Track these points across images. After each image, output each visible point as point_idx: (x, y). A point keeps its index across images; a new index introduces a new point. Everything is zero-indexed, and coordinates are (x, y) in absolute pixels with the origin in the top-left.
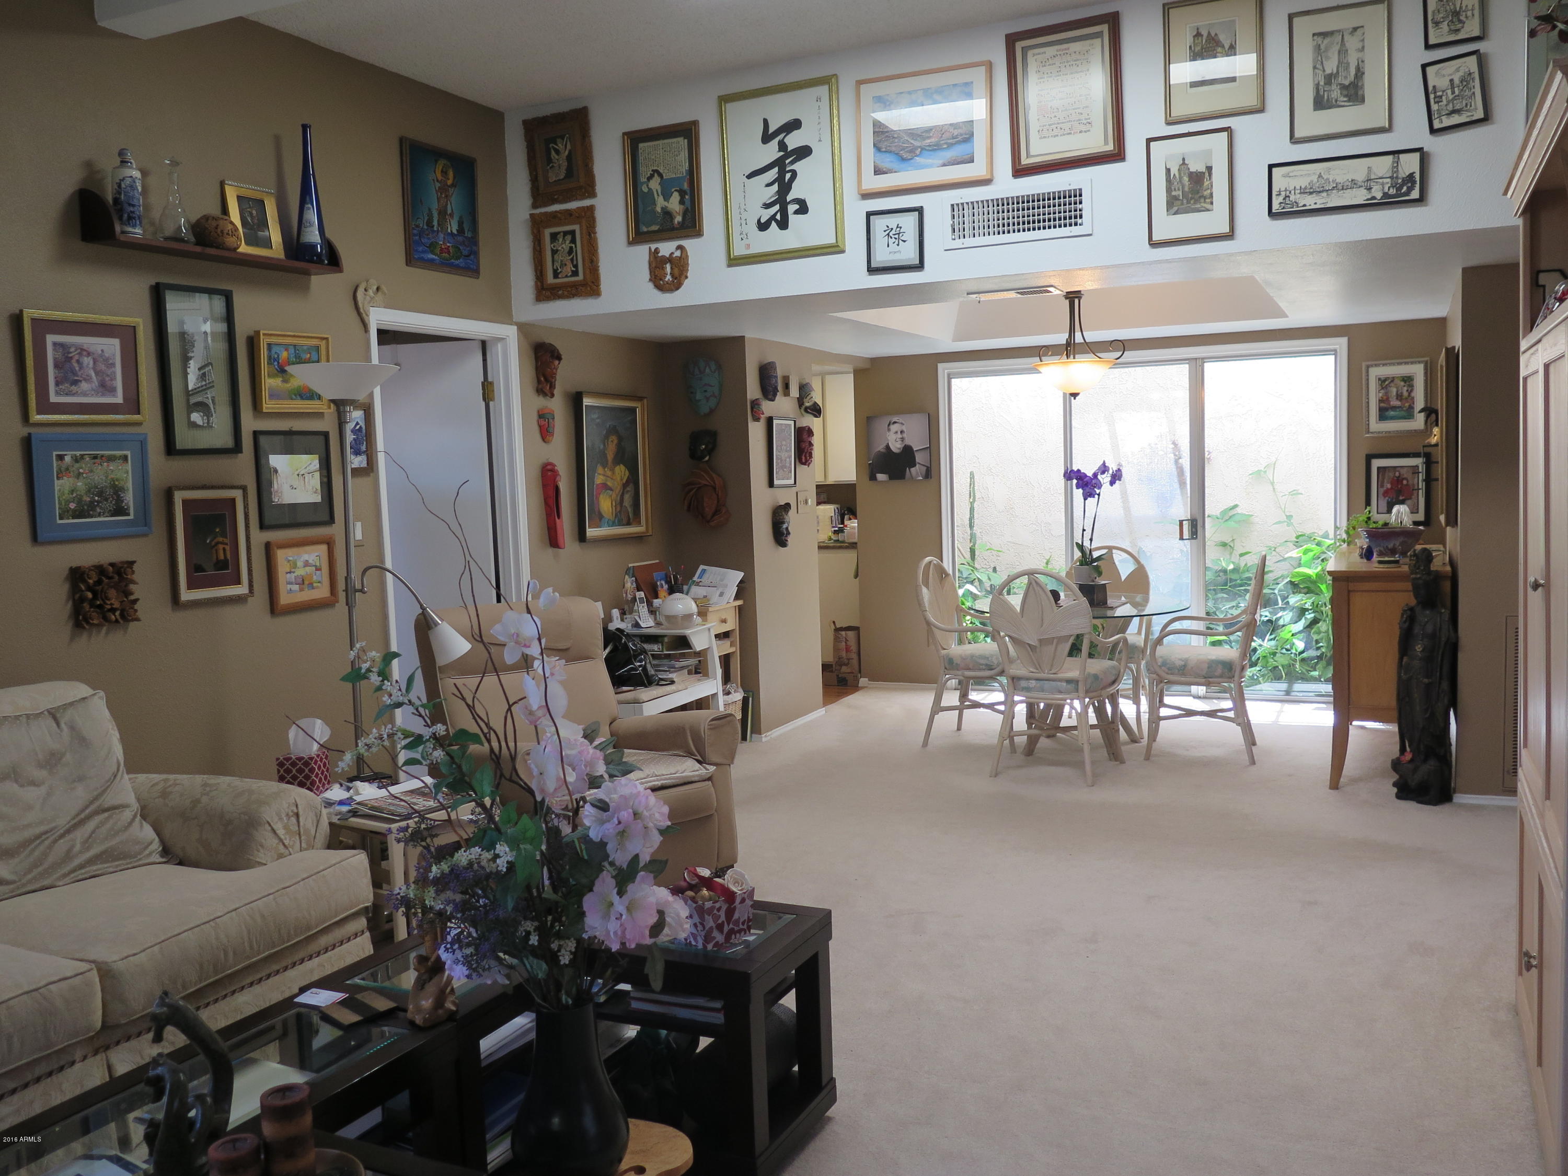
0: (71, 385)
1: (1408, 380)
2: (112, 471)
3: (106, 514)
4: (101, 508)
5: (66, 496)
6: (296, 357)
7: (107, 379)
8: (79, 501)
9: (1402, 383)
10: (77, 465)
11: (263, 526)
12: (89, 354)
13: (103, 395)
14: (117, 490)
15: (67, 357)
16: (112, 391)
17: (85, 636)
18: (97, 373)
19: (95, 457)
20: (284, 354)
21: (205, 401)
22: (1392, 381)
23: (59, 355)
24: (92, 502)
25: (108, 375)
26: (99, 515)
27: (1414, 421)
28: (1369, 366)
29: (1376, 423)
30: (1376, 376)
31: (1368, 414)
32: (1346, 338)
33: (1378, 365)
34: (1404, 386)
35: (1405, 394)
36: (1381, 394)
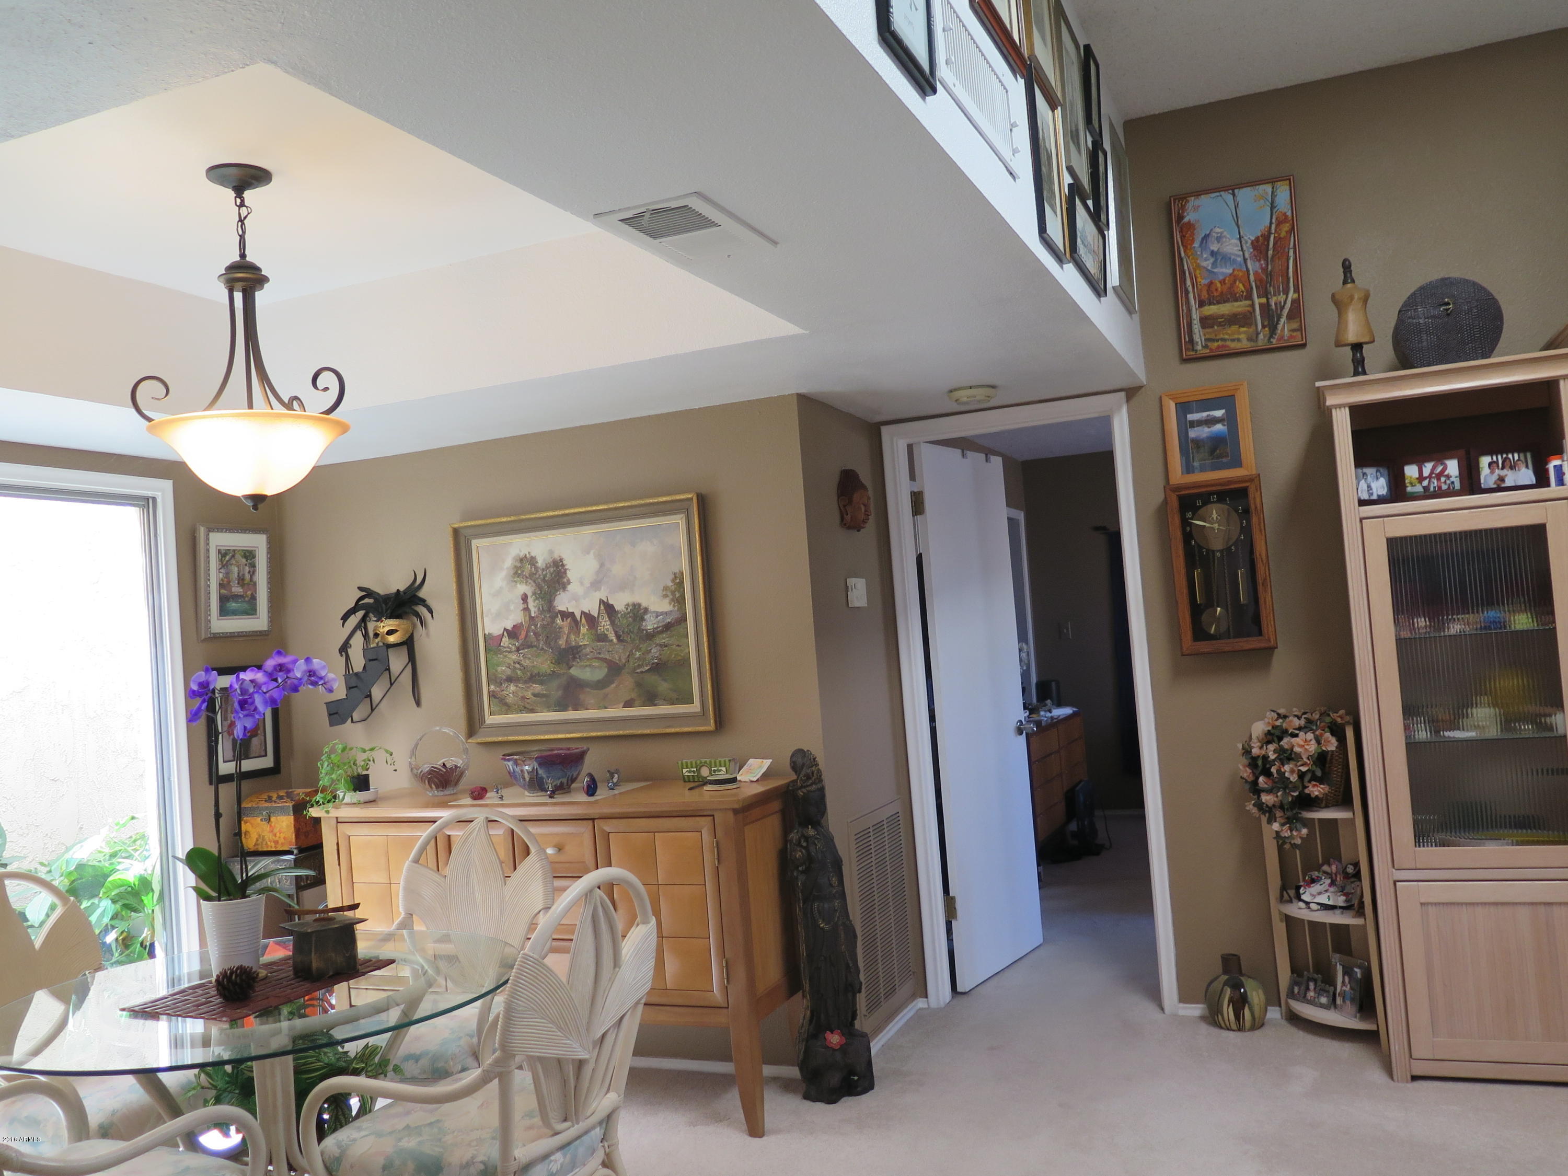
1: (249, 555)
9: (244, 560)
22: (233, 556)
27: (259, 618)
28: (210, 530)
29: (218, 619)
30: (217, 546)
31: (208, 605)
32: (171, 481)
33: (220, 530)
34: (246, 565)
35: (247, 577)
36: (221, 575)
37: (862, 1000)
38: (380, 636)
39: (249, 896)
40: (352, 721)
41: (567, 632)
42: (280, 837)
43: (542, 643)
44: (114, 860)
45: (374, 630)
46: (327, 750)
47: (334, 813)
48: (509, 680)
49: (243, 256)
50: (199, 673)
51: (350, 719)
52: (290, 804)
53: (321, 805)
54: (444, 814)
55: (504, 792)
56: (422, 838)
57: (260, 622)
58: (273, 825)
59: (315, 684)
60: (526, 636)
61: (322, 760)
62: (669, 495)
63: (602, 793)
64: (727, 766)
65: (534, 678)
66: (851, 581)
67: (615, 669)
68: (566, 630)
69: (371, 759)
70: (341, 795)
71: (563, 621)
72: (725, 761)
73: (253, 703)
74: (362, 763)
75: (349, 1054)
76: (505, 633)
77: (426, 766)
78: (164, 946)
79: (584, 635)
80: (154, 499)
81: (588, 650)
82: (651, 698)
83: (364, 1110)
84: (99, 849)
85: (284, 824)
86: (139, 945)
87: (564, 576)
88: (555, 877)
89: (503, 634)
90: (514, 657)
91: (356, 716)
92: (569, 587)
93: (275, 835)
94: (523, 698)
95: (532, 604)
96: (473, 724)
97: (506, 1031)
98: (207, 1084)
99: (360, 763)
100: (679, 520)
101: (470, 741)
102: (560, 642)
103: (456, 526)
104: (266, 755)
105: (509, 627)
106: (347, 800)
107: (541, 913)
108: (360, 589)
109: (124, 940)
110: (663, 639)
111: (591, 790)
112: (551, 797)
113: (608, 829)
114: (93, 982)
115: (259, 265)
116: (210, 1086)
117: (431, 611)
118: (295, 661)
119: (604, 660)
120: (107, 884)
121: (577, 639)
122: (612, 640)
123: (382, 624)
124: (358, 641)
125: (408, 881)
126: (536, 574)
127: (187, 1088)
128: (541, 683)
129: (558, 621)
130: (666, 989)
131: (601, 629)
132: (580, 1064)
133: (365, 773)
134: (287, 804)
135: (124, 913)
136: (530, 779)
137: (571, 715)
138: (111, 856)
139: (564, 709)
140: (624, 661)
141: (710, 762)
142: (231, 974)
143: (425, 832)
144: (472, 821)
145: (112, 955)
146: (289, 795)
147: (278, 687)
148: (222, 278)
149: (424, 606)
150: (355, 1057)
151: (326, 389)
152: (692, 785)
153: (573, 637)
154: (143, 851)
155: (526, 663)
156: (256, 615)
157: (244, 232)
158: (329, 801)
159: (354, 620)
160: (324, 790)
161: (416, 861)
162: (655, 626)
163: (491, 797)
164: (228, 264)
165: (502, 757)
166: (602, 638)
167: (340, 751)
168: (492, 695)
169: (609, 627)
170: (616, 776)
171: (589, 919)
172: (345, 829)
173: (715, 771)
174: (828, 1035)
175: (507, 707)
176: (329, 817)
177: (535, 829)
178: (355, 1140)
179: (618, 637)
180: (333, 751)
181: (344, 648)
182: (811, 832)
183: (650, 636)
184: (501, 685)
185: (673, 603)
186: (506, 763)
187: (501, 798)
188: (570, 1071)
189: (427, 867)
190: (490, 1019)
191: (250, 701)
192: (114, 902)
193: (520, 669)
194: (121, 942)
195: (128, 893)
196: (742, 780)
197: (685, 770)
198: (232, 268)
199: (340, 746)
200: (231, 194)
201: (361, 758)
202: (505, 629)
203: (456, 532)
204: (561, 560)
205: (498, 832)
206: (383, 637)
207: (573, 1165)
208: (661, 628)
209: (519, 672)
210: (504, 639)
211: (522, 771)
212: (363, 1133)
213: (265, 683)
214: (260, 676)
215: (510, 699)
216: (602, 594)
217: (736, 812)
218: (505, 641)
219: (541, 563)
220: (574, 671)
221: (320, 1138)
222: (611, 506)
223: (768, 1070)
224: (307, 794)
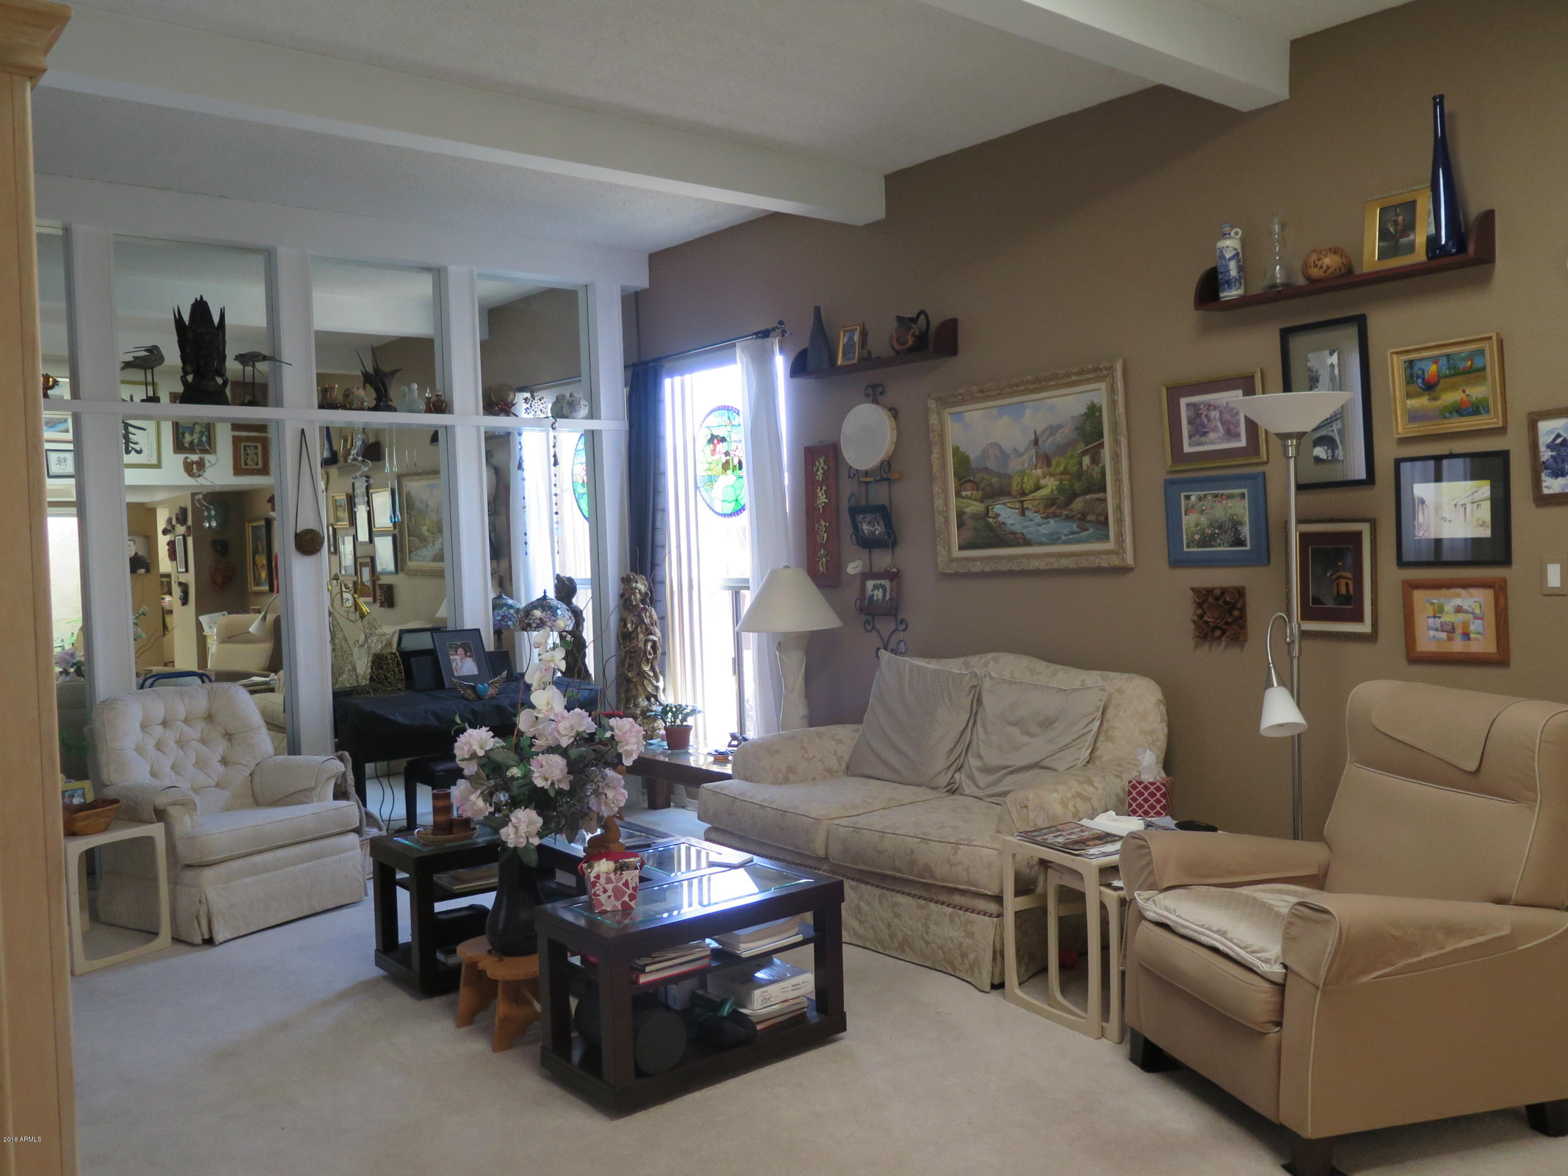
0: (1201, 436)
2: (1231, 507)
3: (1226, 545)
4: (1220, 539)
5: (1193, 529)
6: (1449, 369)
7: (1232, 427)
8: (1203, 533)
10: (1201, 503)
11: (1401, 563)
12: (1215, 408)
13: (1229, 441)
14: (1236, 524)
15: (1197, 414)
16: (1237, 436)
17: (1206, 647)
18: (1223, 423)
19: (1216, 496)
20: (1433, 368)
21: (1330, 434)
23: (1191, 414)
24: (1213, 534)
25: (1232, 424)
26: (1220, 545)
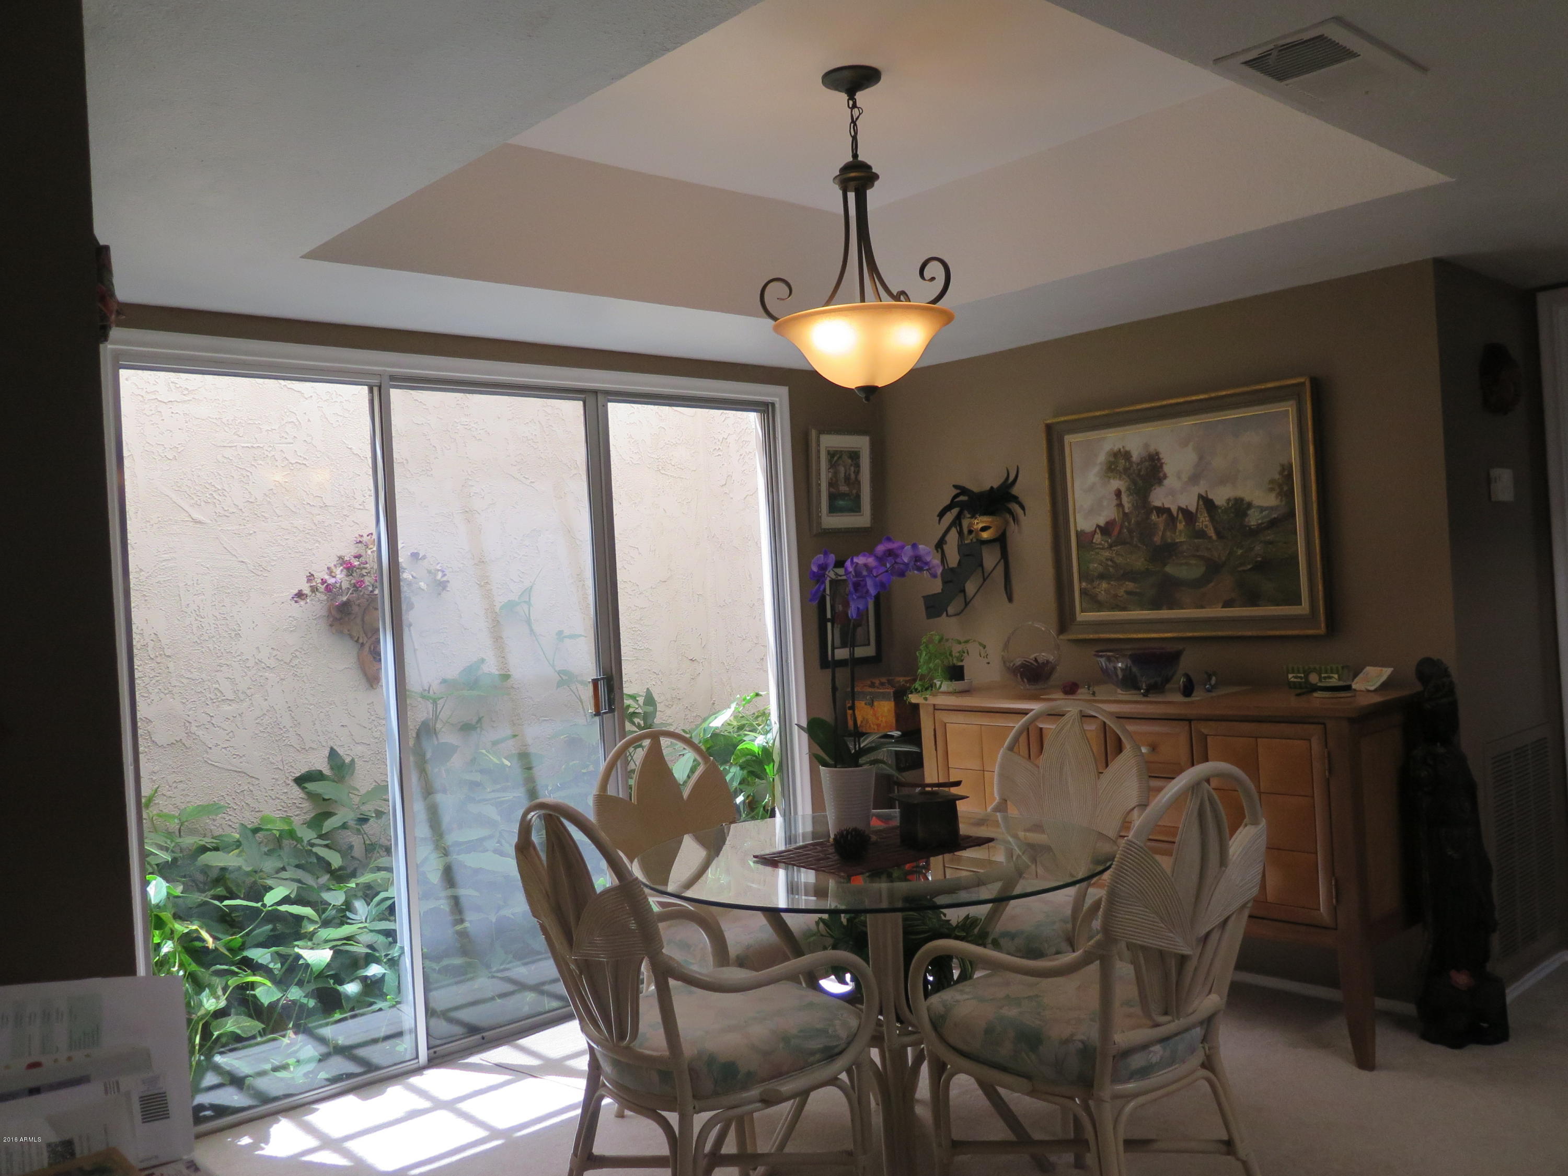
1: (854, 456)
9: (850, 461)
22: (840, 457)
27: (861, 515)
28: (821, 432)
29: (828, 516)
30: (826, 447)
31: (819, 503)
32: (787, 388)
33: (829, 432)
34: (851, 465)
35: (853, 476)
36: (830, 475)
37: (1496, 941)
38: (974, 533)
39: (861, 766)
40: (947, 615)
41: (1162, 529)
42: (882, 721)
43: (1135, 539)
44: (741, 732)
45: (968, 527)
46: (925, 640)
47: (933, 700)
48: (1102, 577)
49: (855, 156)
50: (818, 556)
51: (945, 613)
52: (891, 691)
53: (919, 692)
54: (1036, 707)
55: (1096, 689)
56: (1015, 729)
57: (863, 519)
58: (876, 709)
59: (920, 569)
60: (1120, 532)
61: (920, 650)
62: (1278, 380)
63: (1198, 696)
64: (1340, 673)
65: (1128, 575)
66: (1496, 472)
67: (1214, 568)
68: (1161, 527)
69: (966, 652)
70: (938, 683)
71: (1158, 517)
72: (1337, 668)
73: (866, 585)
74: (957, 655)
75: (951, 922)
76: (1098, 531)
77: (1018, 660)
78: (783, 811)
79: (1180, 531)
80: (773, 404)
81: (1185, 547)
82: (1253, 599)
83: (964, 977)
84: (729, 722)
85: (886, 709)
86: (762, 809)
87: (1160, 470)
88: (1150, 777)
89: (1095, 531)
90: (1107, 554)
91: (951, 610)
92: (1166, 482)
93: (878, 719)
94: (1116, 596)
95: (1125, 499)
96: (1065, 620)
97: (1108, 916)
98: (824, 933)
99: (955, 654)
100: (1289, 408)
101: (1061, 637)
102: (1155, 539)
103: (1048, 422)
104: (869, 644)
105: (1102, 523)
106: (944, 688)
107: (1135, 809)
108: (956, 487)
109: (749, 803)
110: (1269, 536)
111: (1188, 690)
112: (1145, 695)
113: (1205, 731)
114: (728, 833)
115: (869, 163)
116: (827, 935)
117: (1023, 508)
118: (903, 547)
119: (1201, 558)
120: (737, 752)
121: (1173, 535)
122: (1211, 537)
123: (976, 521)
124: (953, 536)
125: (1002, 767)
126: (1129, 469)
127: (808, 934)
128: (1133, 580)
129: (1153, 517)
130: (1267, 902)
131: (1199, 525)
132: (1183, 960)
133: (960, 664)
134: (888, 690)
135: (749, 779)
136: (1124, 676)
137: (1165, 614)
138: (738, 728)
139: (1158, 607)
140: (1224, 558)
141: (1320, 668)
142: (847, 834)
143: (1018, 724)
144: (1063, 715)
145: (741, 816)
146: (890, 682)
147: (887, 571)
148: (837, 181)
149: (1016, 503)
150: (957, 926)
151: (933, 279)
152: (1299, 691)
153: (1168, 534)
154: (764, 726)
155: (1119, 560)
156: (860, 512)
157: (856, 133)
158: (927, 689)
159: (949, 517)
160: (923, 678)
161: (1011, 748)
162: (1260, 521)
163: (1083, 693)
164: (841, 165)
165: (1094, 653)
166: (1201, 534)
167: (937, 642)
168: (1083, 592)
169: (1207, 523)
170: (1214, 679)
171: (1195, 814)
172: (942, 716)
173: (1325, 678)
174: (1453, 974)
175: (1099, 605)
176: (926, 704)
177: (1132, 727)
178: (958, 1001)
179: (1218, 533)
180: (931, 641)
181: (940, 545)
182: (1441, 750)
183: (1254, 533)
184: (1093, 581)
185: (1280, 497)
186: (1099, 659)
187: (1094, 694)
188: (1173, 964)
189: (1019, 754)
190: (1085, 908)
191: (862, 583)
192: (742, 768)
193: (1112, 567)
194: (747, 804)
195: (754, 761)
196: (1357, 689)
197: (1290, 676)
198: (846, 169)
199: (937, 637)
200: (844, 97)
201: (956, 649)
202: (1098, 526)
203: (1049, 428)
204: (1157, 454)
205: (1091, 727)
206: (977, 534)
207: (1172, 1060)
208: (1265, 524)
209: (1111, 569)
210: (1096, 536)
211: (1115, 668)
212: (966, 997)
213: (876, 567)
214: (871, 561)
215: (1102, 596)
216: (1201, 488)
217: (1351, 720)
218: (1098, 538)
219: (1135, 457)
220: (1169, 569)
221: (926, 996)
222: (1213, 395)
223: (1381, 1003)
224: (907, 682)
